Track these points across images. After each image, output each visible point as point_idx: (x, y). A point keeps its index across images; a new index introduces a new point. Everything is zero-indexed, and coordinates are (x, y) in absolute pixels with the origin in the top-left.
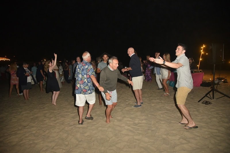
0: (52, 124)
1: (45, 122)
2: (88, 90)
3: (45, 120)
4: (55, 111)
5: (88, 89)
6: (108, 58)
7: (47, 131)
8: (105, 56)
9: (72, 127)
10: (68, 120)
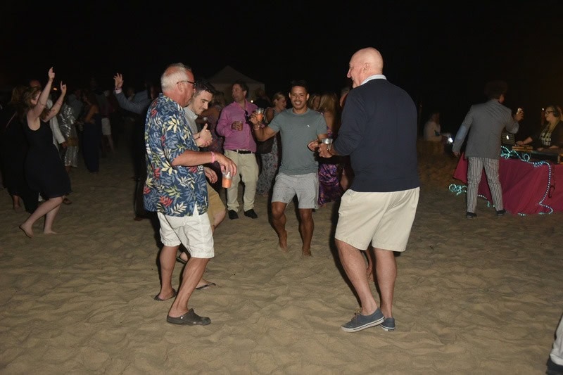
0: (45, 315)
1: (20, 308)
2: (179, 201)
3: (19, 302)
4: (53, 272)
5: (178, 196)
6: (308, 97)
7: (33, 342)
8: (298, 90)
9: (125, 330)
10: (106, 303)
